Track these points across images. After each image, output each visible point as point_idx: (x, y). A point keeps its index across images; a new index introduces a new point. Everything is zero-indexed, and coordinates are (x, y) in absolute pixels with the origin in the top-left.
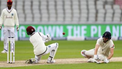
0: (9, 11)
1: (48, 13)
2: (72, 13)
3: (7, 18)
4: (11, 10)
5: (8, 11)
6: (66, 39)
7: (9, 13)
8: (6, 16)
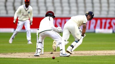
0: (27, 9)
1: (77, 7)
2: (101, 7)
3: (23, 15)
4: (28, 8)
5: (25, 9)
6: (94, 32)
7: (26, 11)
8: (23, 14)
